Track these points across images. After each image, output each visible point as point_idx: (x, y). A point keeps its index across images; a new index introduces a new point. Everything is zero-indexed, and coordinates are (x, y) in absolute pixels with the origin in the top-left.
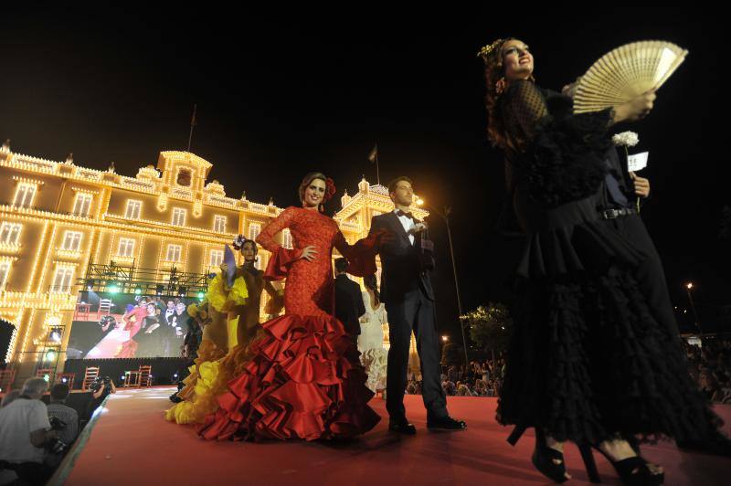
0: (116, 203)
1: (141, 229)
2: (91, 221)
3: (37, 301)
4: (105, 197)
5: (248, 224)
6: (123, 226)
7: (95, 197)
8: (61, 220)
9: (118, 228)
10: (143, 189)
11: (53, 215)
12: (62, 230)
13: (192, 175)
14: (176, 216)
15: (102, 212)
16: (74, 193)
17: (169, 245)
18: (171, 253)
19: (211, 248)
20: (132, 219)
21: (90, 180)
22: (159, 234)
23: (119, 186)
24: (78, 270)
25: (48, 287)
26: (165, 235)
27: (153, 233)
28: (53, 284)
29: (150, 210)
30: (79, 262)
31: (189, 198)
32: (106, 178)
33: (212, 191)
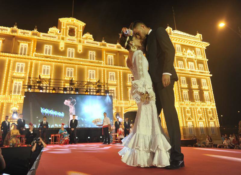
0: (39, 47)
1: (53, 60)
2: (28, 57)
3: (7, 99)
4: (34, 45)
5: (106, 55)
6: (44, 59)
7: (29, 45)
8: (14, 57)
9: (41, 60)
10: (52, 39)
11: (10, 55)
12: (15, 62)
13: (76, 30)
14: (69, 52)
15: (33, 52)
16: (19, 43)
17: (67, 68)
18: (68, 72)
19: (88, 69)
20: (48, 55)
21: (26, 36)
22: (62, 63)
23: (40, 38)
24: (24, 82)
25: (10, 92)
26: (65, 63)
27: (59, 62)
28: (13, 90)
29: (56, 50)
30: (24, 78)
31: (75, 43)
32: (34, 34)
33: (86, 38)
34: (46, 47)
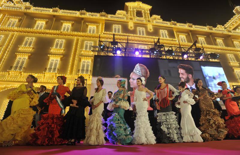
2: (97, 35)
4: (102, 27)
5: (178, 36)
7: (98, 27)
8: (82, 36)
10: (120, 20)
13: (143, 12)
14: (140, 31)
15: (102, 31)
16: (87, 26)
17: (140, 46)
20: (117, 33)
21: (94, 17)
22: (133, 41)
23: (108, 19)
25: (78, 71)
26: (136, 41)
27: (130, 40)
28: (81, 69)
29: (125, 29)
32: (101, 16)
34: (115, 26)
